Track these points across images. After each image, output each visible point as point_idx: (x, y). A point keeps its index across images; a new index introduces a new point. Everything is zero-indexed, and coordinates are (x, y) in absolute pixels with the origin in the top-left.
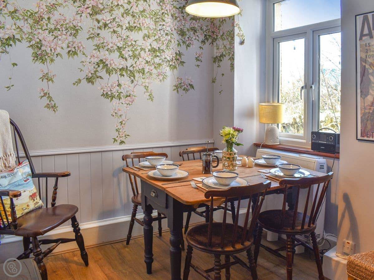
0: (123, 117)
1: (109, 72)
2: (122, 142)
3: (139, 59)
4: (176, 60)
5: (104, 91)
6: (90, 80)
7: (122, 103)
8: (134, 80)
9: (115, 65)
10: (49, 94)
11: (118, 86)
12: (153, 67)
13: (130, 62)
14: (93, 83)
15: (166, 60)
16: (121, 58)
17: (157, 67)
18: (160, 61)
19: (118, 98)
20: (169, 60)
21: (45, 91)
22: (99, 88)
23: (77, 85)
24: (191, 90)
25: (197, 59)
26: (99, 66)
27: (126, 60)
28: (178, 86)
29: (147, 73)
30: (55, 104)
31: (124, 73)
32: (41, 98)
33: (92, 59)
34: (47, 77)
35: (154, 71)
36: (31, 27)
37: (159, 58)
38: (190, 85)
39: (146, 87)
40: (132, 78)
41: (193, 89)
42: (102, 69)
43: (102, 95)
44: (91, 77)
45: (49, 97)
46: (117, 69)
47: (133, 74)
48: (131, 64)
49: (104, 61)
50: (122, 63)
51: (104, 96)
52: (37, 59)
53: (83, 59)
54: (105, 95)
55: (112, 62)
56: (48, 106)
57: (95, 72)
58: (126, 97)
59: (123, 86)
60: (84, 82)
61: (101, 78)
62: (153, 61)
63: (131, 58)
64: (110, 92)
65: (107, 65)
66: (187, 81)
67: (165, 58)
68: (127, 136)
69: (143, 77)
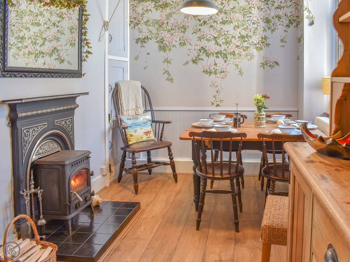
0: (219, 87)
1: (208, 55)
2: (218, 105)
3: (230, 44)
4: (262, 43)
5: (204, 69)
6: (194, 62)
7: (218, 77)
8: (227, 60)
9: (212, 50)
10: (168, 71)
11: (214, 65)
12: (242, 50)
13: (224, 47)
14: (196, 63)
15: (253, 44)
16: (216, 45)
17: (246, 49)
18: (248, 45)
19: (215, 73)
20: (256, 43)
21: (166, 70)
22: (201, 67)
23: (186, 65)
24: (276, 67)
25: (282, 41)
26: (201, 52)
27: (220, 46)
28: (264, 63)
29: (237, 55)
30: (172, 78)
31: (219, 55)
32: (164, 74)
33: (196, 47)
34: (167, 61)
35: (243, 53)
36: (157, 29)
37: (247, 43)
38: (275, 62)
39: (237, 65)
40: (225, 59)
41: (278, 65)
42: (203, 53)
43: (203, 72)
44: (195, 59)
45: (168, 73)
46: (213, 53)
47: (226, 56)
48: (224, 49)
49: (204, 47)
50: (217, 49)
51: (204, 72)
52: (161, 50)
53: (190, 48)
54: (206, 72)
55: (210, 48)
56: (168, 79)
57: (198, 56)
58: (221, 73)
59: (218, 65)
60: (191, 63)
61: (202, 60)
62: (242, 45)
63: (224, 45)
64: (209, 69)
65: (206, 50)
66: (272, 59)
67: (253, 42)
68: (222, 101)
69: (234, 58)
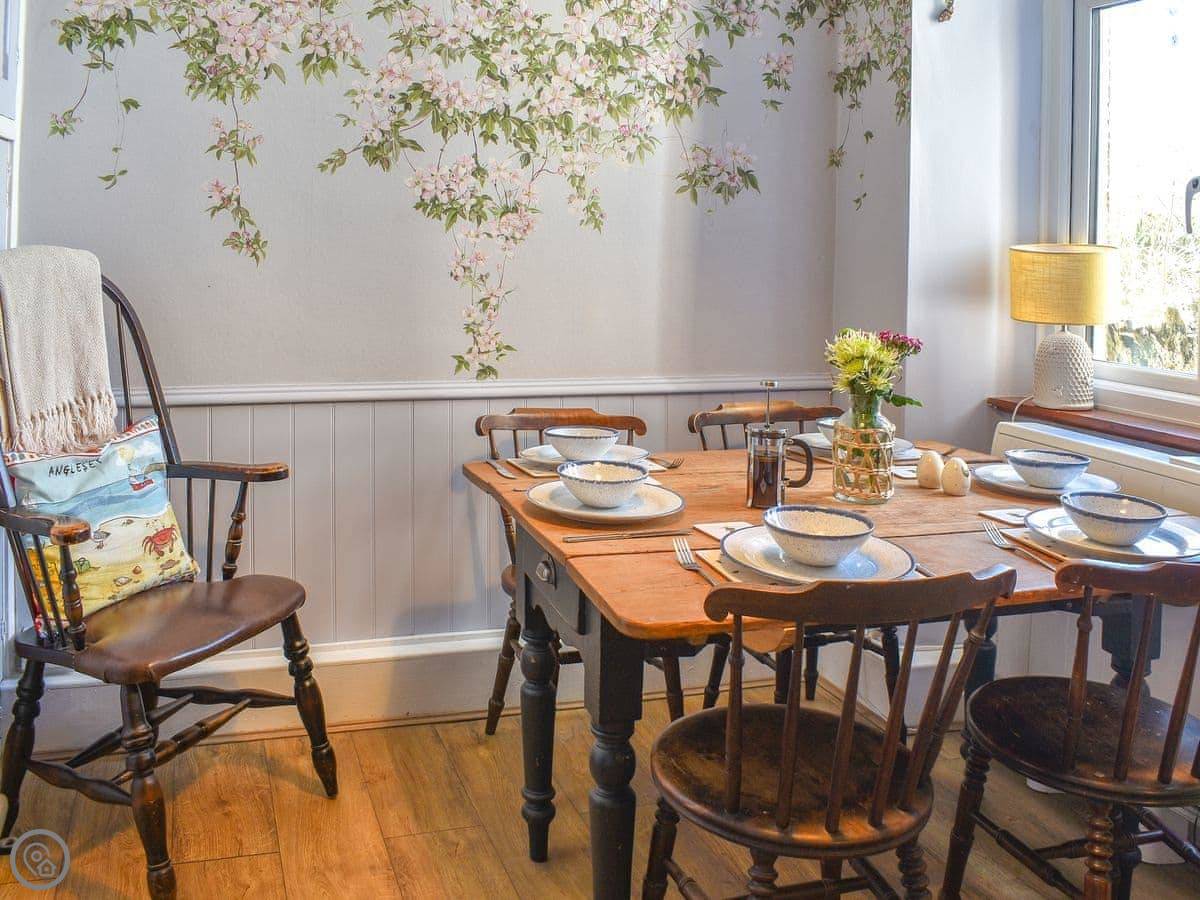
0: (492, 283)
1: (443, 125)
2: (486, 371)
3: (550, 79)
4: (691, 84)
5: (424, 190)
6: (375, 154)
7: (489, 235)
8: (532, 155)
9: (465, 102)
10: (238, 200)
11: (473, 174)
12: (602, 108)
13: (519, 91)
14: (386, 164)
15: (652, 83)
16: (485, 78)
17: (618, 107)
18: (631, 88)
19: (474, 216)
20: (664, 82)
21: (227, 192)
22: (409, 181)
23: (333, 170)
24: (747, 194)
25: (771, 80)
26: (408, 107)
27: (505, 83)
28: (697, 176)
29: (580, 129)
30: (257, 234)
31: (497, 129)
32: (213, 214)
33: (385, 82)
34: (233, 146)
35: (608, 123)
37: (627, 77)
38: (741, 172)
39: (577, 181)
40: (526, 147)
41: (755, 186)
42: (419, 116)
43: (417, 207)
44: (381, 144)
45: (239, 210)
46: (470, 115)
47: (529, 132)
48: (524, 99)
49: (427, 87)
50: (492, 96)
51: (424, 210)
52: (202, 86)
53: (355, 84)
54: (429, 206)
55: (454, 92)
56: (234, 241)
57: (396, 125)
58: (503, 214)
59: (493, 175)
60: (357, 159)
61: (415, 146)
62: (602, 86)
63: (522, 79)
64: (445, 194)
65: (436, 102)
66: (729, 159)
67: (649, 77)
68: (503, 351)
69: (567, 143)
